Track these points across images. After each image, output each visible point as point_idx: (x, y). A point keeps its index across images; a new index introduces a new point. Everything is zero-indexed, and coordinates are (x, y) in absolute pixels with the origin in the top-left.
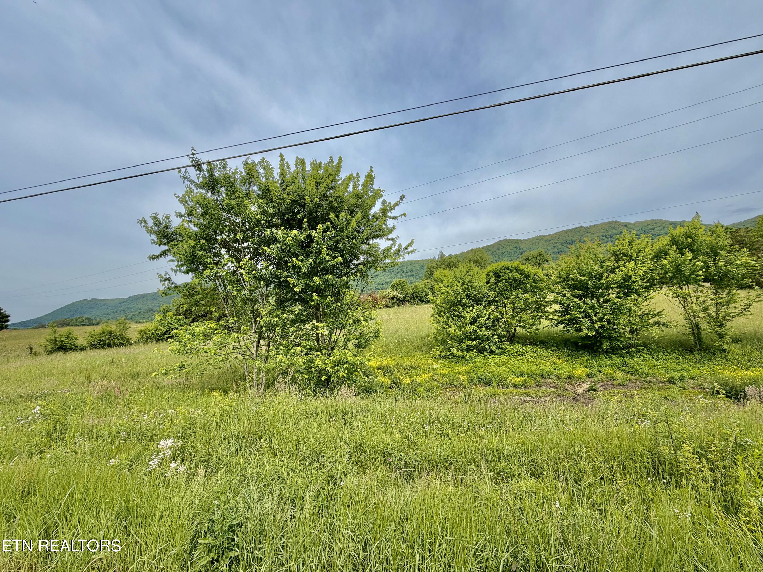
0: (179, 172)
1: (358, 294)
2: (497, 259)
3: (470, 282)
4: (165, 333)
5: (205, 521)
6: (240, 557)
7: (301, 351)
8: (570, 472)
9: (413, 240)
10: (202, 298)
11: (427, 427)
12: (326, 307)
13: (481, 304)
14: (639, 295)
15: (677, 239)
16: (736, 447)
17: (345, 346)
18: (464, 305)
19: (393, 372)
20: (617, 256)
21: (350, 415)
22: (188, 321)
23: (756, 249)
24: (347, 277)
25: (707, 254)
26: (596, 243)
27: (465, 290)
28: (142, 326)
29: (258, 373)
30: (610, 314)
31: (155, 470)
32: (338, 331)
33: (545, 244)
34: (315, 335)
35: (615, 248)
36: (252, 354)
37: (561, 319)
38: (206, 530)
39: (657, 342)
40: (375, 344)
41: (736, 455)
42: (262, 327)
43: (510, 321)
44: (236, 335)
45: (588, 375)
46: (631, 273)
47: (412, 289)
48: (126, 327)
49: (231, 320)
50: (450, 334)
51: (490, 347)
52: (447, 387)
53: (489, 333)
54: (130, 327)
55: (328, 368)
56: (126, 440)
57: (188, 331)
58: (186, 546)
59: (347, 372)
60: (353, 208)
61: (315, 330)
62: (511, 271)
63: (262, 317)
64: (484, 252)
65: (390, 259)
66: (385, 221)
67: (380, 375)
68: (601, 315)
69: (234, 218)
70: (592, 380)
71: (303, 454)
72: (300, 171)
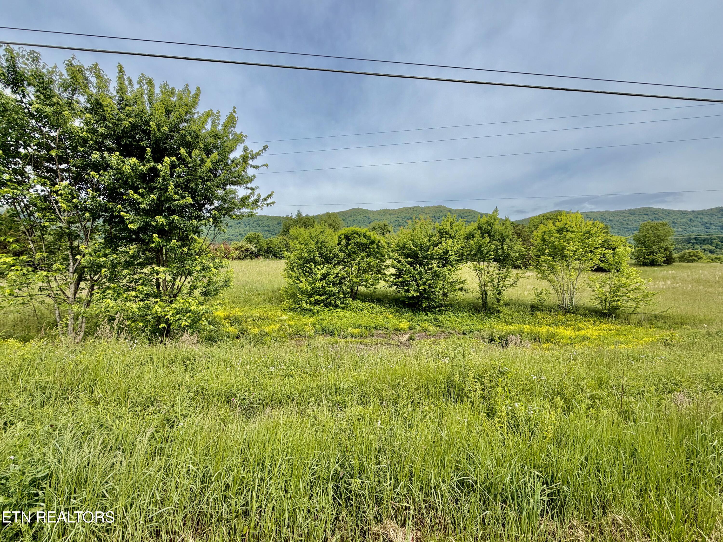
1: (208, 243)
2: (349, 224)
3: (323, 241)
7: (136, 297)
8: (390, 399)
9: (273, 192)
11: (272, 369)
13: (331, 263)
14: (452, 266)
15: (481, 226)
16: (499, 374)
17: (190, 294)
18: (316, 263)
19: (241, 322)
20: (442, 233)
21: (192, 361)
23: (526, 240)
24: (198, 221)
25: (498, 240)
26: (428, 221)
27: (319, 248)
29: (76, 318)
30: (431, 280)
32: (183, 278)
33: (389, 217)
34: (154, 280)
35: (441, 227)
36: (68, 297)
37: (395, 281)
39: (459, 304)
40: (224, 293)
41: (498, 379)
42: (83, 268)
43: (355, 280)
44: (45, 273)
45: (409, 328)
46: (449, 248)
47: (267, 244)
49: (38, 255)
50: (300, 289)
51: (335, 302)
52: (294, 337)
53: (336, 289)
55: (169, 316)
59: (190, 321)
60: (210, 147)
61: (155, 274)
62: (360, 236)
63: (84, 256)
64: (338, 216)
65: (248, 208)
66: (245, 168)
67: (227, 324)
68: (425, 280)
69: (47, 129)
70: (412, 331)
71: (134, 401)
72: (146, 92)
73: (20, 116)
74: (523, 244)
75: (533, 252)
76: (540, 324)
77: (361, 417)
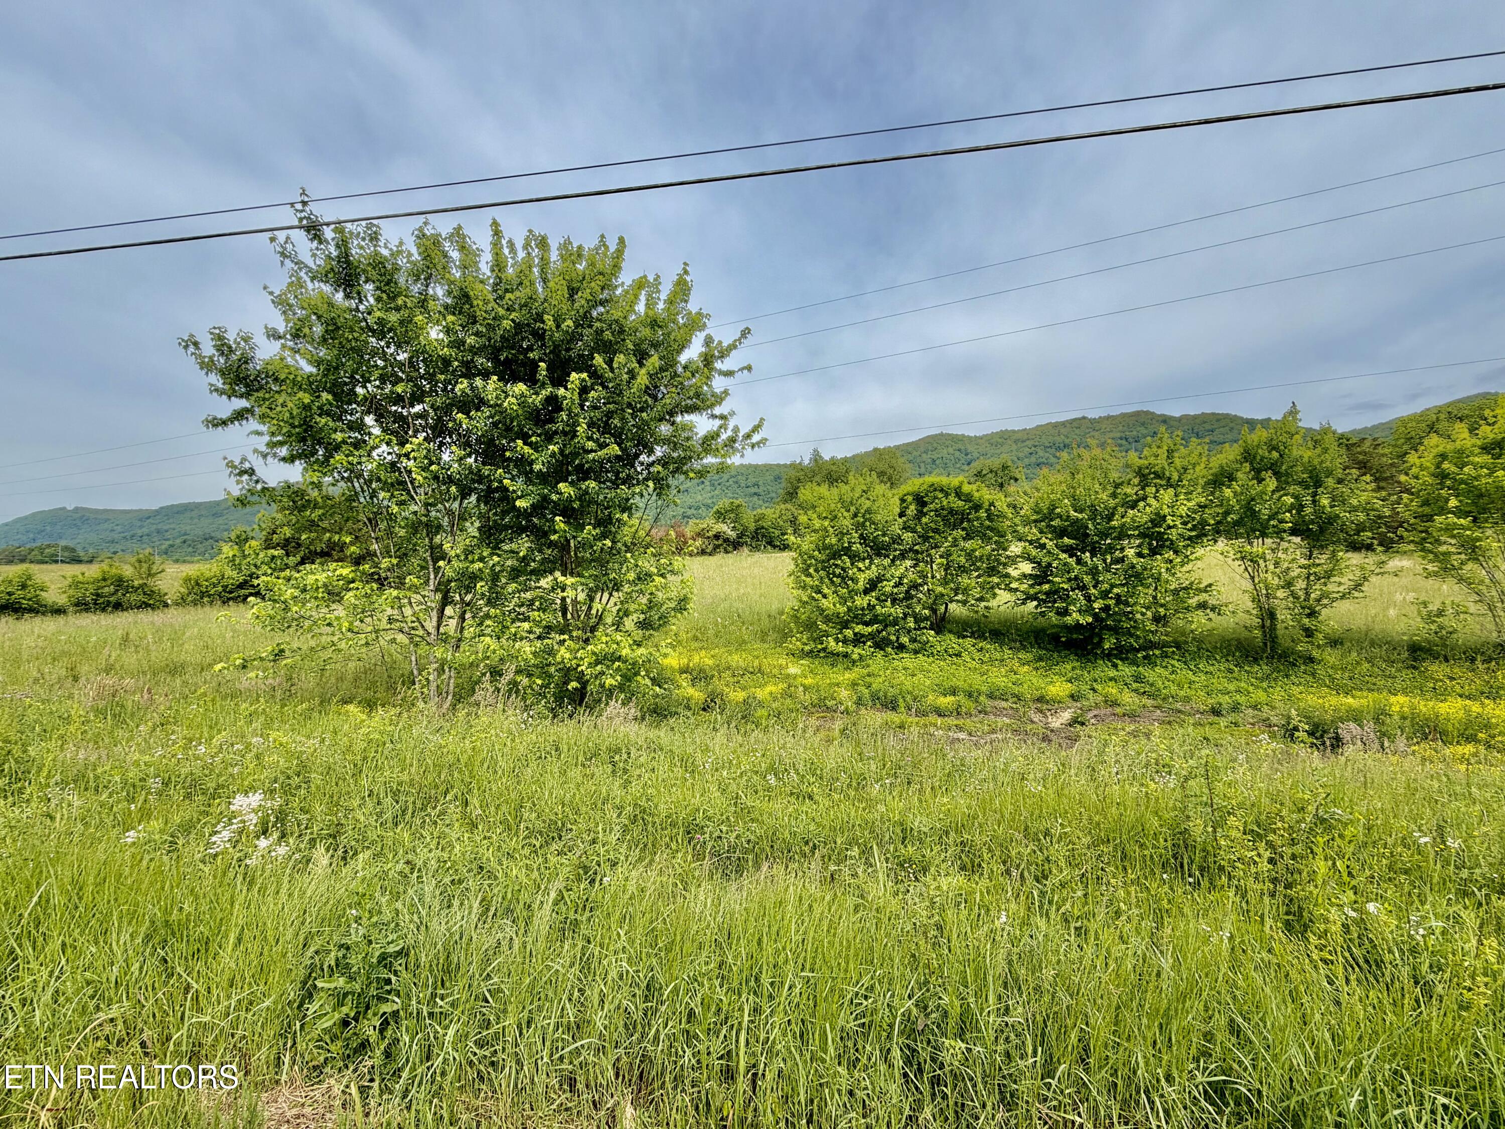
0: (273, 240)
1: (647, 525)
2: (923, 470)
3: (869, 511)
4: (241, 586)
5: (331, 947)
6: (401, 1013)
7: (530, 632)
8: (1029, 863)
9: (762, 419)
10: (323, 514)
11: (772, 781)
12: (583, 545)
13: (886, 556)
14: (1176, 552)
15: (1253, 452)
16: (1315, 824)
17: (618, 625)
18: (855, 556)
19: (711, 679)
20: (1144, 477)
21: (625, 756)
22: (292, 560)
23: (1386, 479)
24: (629, 488)
25: (1301, 483)
26: (1109, 449)
27: (859, 526)
28: (192, 570)
29: (441, 671)
30: (1123, 585)
31: (225, 852)
32: (606, 595)
33: (1014, 447)
34: (558, 601)
35: (1142, 462)
36: (429, 634)
37: (1032, 591)
38: (333, 963)
39: (1199, 641)
40: (678, 624)
41: (1315, 837)
42: (449, 581)
43: (940, 589)
44: (395, 593)
45: (1072, 696)
46: (1166, 511)
47: (755, 522)
48: (155, 569)
49: (385, 563)
50: (824, 611)
51: (898, 638)
52: (813, 710)
53: (898, 611)
54: (163, 571)
55: (583, 668)
56: (160, 794)
57: (292, 582)
58: (292, 994)
59: (619, 678)
60: (644, 346)
61: (559, 590)
62: (947, 495)
63: (449, 561)
64: (898, 454)
65: (716, 456)
66: (708, 378)
67: (685, 684)
68: (1106, 586)
69: (392, 349)
70: (1079, 705)
71: (530, 826)
72: (537, 261)
73: (356, 335)
74: (1379, 489)
75: (1409, 505)
76: (1440, 694)
77: (963, 899)
